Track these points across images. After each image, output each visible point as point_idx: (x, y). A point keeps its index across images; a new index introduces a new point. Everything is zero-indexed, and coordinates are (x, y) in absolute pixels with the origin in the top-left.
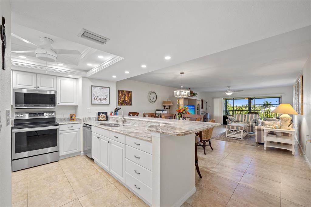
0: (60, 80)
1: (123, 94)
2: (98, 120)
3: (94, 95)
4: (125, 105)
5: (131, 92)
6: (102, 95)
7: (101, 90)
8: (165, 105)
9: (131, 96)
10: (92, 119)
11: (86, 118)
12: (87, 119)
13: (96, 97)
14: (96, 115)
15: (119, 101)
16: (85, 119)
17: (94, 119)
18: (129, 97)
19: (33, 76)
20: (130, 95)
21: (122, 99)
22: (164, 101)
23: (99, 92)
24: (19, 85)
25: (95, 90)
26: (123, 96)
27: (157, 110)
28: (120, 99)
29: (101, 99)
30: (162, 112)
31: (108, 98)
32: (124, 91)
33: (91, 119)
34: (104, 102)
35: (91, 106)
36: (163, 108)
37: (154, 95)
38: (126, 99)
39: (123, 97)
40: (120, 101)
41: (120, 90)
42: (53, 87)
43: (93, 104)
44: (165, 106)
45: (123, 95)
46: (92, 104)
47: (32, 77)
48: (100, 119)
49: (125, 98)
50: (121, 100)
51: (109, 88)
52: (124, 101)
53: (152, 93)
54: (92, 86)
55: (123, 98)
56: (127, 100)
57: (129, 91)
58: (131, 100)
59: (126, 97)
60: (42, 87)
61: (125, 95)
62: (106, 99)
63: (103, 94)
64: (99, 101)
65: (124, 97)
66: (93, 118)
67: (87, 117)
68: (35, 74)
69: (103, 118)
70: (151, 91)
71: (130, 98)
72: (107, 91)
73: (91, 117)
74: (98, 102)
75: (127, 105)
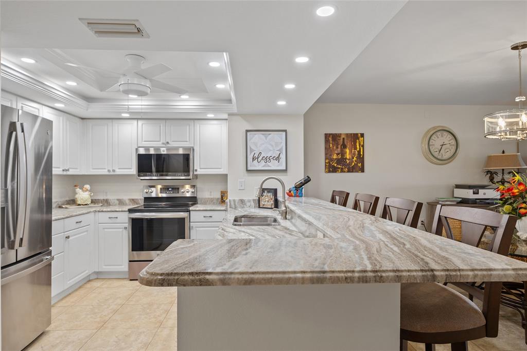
0: (200, 126)
1: (338, 144)
2: (259, 207)
3: (252, 151)
4: (342, 171)
5: (362, 135)
6: (271, 150)
7: (266, 137)
8: (492, 168)
9: (363, 146)
10: (248, 204)
11: (234, 201)
12: (236, 204)
13: (256, 155)
14: (255, 195)
15: (327, 161)
16: (232, 203)
17: (252, 203)
18: (356, 148)
19: (162, 125)
20: (358, 144)
21: (335, 157)
22: (490, 158)
23: (263, 144)
24: (145, 141)
25: (255, 138)
26: (337, 148)
27: (458, 187)
28: (331, 155)
29: (267, 159)
30: (476, 193)
31: (283, 156)
32: (339, 135)
33: (245, 204)
34: (273, 165)
35: (246, 174)
36: (485, 181)
37: (447, 139)
38: (348, 156)
39: (339, 149)
40: (329, 163)
41: (330, 134)
42: (188, 140)
43: (250, 170)
44: (491, 175)
45: (339, 146)
46: (248, 171)
47: (160, 126)
48: (264, 205)
49: (343, 154)
50: (332, 160)
51: (285, 131)
52: (342, 160)
53: (439, 134)
54: (247, 131)
55: (338, 154)
56: (349, 159)
57: (357, 134)
58: (361, 159)
59: (348, 151)
60: (173, 143)
61: (344, 146)
62: (278, 158)
63: (272, 146)
64: (263, 163)
65: (342, 150)
66: (249, 201)
67: (237, 199)
68: (164, 121)
69: (268, 201)
70: (434, 128)
71: (359, 152)
72: (282, 139)
73: (245, 198)
74: (260, 166)
75: (349, 171)
